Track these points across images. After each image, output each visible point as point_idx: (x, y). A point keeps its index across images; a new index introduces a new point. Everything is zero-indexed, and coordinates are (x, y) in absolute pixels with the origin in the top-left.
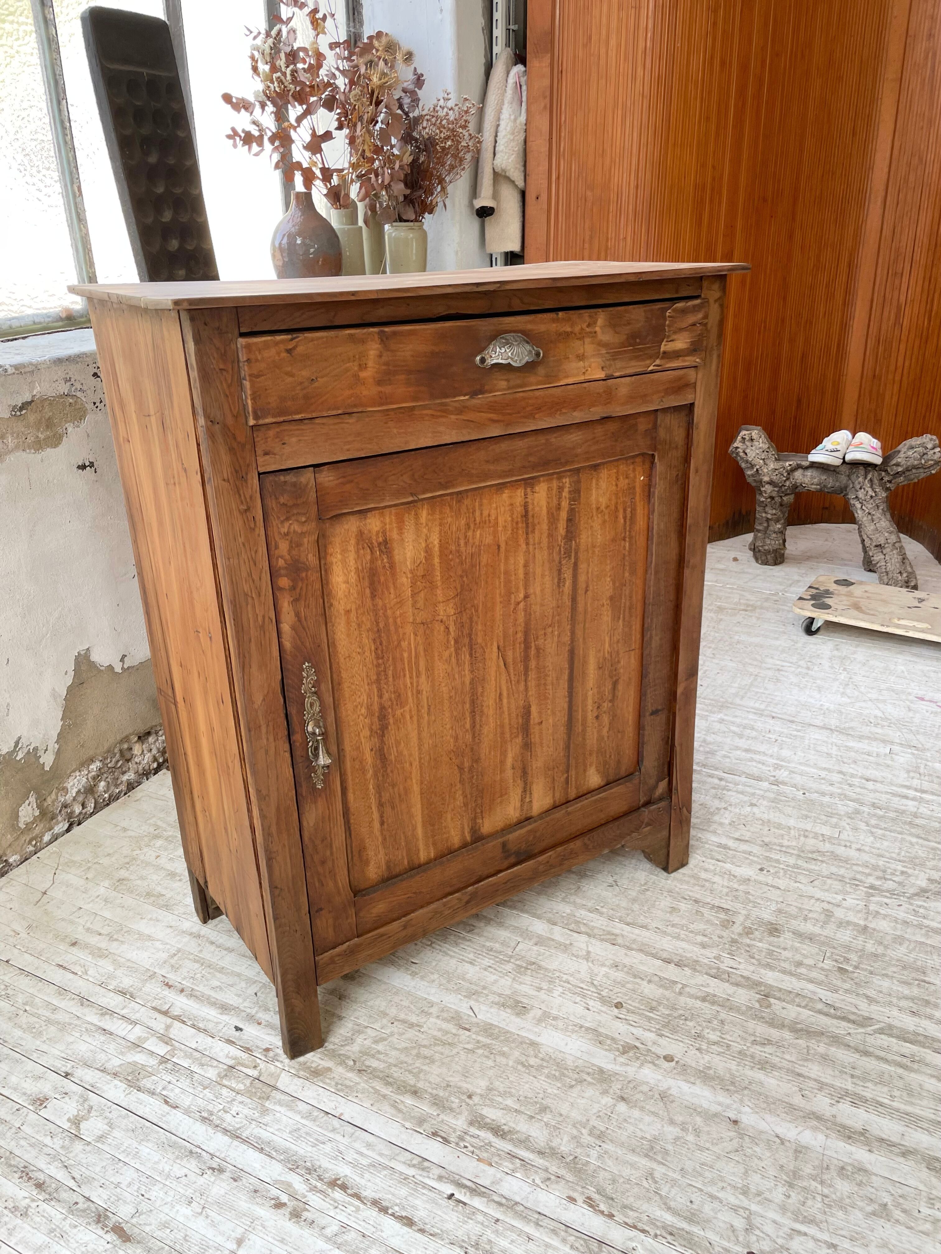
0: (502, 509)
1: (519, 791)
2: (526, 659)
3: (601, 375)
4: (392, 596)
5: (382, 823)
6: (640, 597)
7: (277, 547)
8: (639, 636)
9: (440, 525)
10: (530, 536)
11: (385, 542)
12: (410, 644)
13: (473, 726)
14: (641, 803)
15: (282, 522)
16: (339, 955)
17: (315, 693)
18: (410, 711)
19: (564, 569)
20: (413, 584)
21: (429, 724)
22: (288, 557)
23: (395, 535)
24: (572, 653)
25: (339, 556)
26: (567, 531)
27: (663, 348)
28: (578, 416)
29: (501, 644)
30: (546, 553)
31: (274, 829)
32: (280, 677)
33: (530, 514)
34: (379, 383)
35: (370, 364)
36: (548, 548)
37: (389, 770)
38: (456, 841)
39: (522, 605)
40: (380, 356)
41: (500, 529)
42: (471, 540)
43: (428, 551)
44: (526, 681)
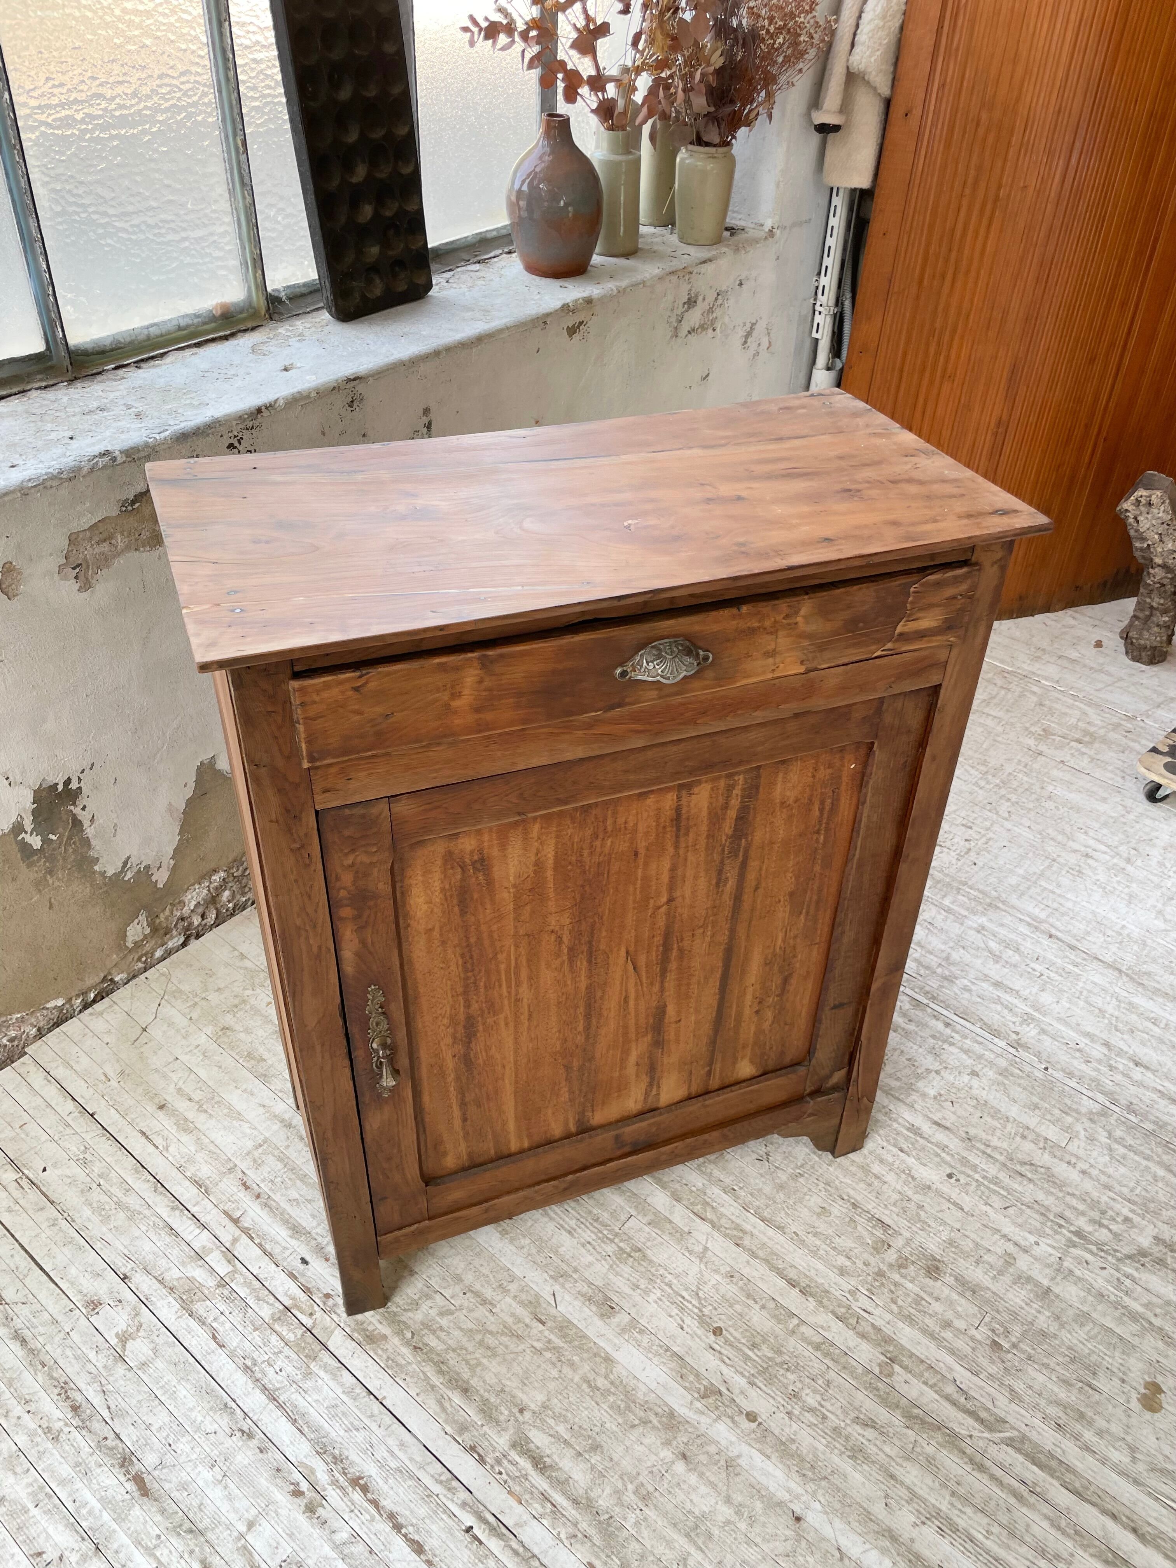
0: (645, 815)
1: (643, 1086)
2: (664, 961)
3: (802, 669)
4: (488, 911)
5: (465, 1120)
6: (833, 890)
7: (338, 879)
8: (826, 929)
9: (557, 837)
10: (682, 839)
11: (482, 860)
12: (509, 955)
13: (587, 1028)
14: (808, 1091)
15: (346, 855)
16: (405, 1235)
17: (384, 1013)
18: (506, 1018)
19: (727, 868)
20: (517, 898)
21: (529, 1029)
22: (352, 888)
23: (495, 852)
24: (729, 952)
25: (420, 878)
26: (736, 830)
27: (899, 629)
28: (760, 716)
29: (632, 949)
30: (703, 854)
31: (329, 1134)
32: (338, 1001)
33: (684, 817)
34: (477, 710)
35: (466, 691)
36: (707, 849)
37: (475, 1073)
38: (557, 1130)
39: (663, 909)
40: (481, 681)
41: (640, 835)
42: (598, 850)
43: (539, 865)
44: (662, 982)
